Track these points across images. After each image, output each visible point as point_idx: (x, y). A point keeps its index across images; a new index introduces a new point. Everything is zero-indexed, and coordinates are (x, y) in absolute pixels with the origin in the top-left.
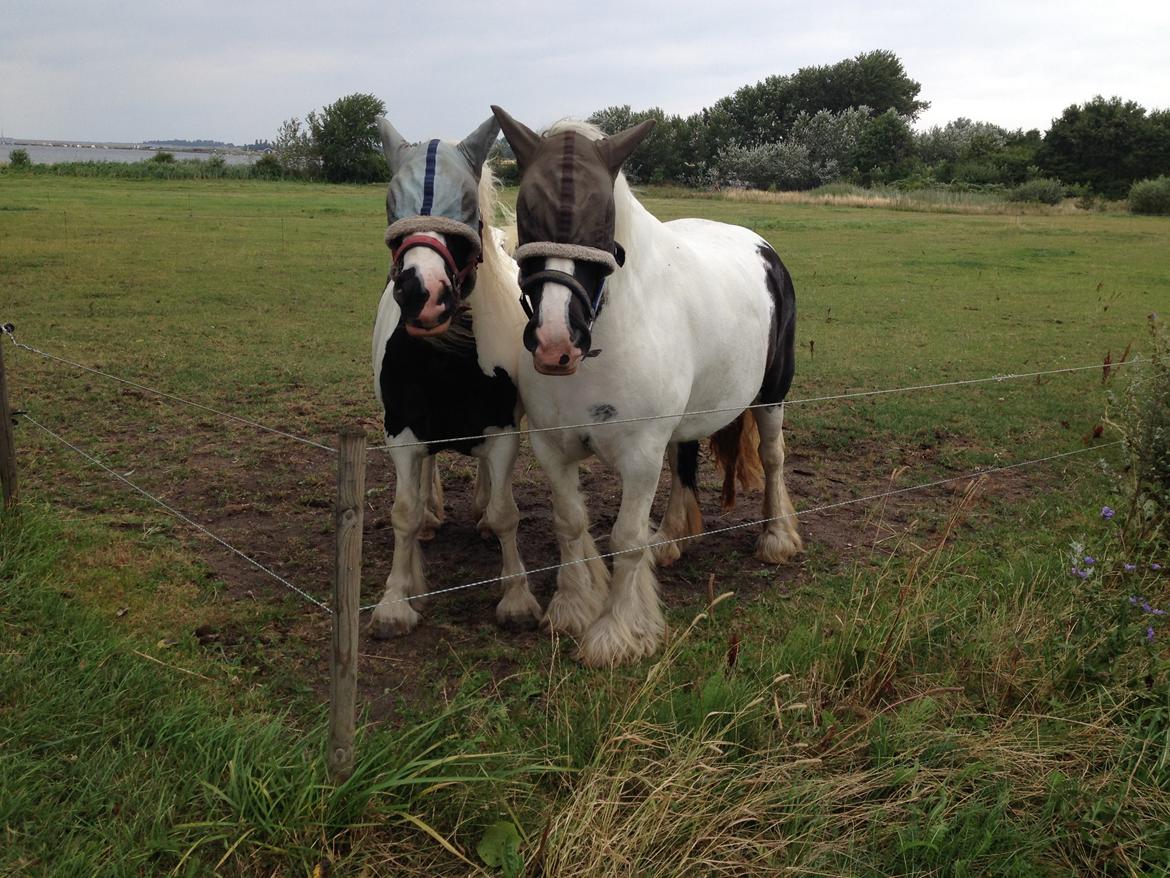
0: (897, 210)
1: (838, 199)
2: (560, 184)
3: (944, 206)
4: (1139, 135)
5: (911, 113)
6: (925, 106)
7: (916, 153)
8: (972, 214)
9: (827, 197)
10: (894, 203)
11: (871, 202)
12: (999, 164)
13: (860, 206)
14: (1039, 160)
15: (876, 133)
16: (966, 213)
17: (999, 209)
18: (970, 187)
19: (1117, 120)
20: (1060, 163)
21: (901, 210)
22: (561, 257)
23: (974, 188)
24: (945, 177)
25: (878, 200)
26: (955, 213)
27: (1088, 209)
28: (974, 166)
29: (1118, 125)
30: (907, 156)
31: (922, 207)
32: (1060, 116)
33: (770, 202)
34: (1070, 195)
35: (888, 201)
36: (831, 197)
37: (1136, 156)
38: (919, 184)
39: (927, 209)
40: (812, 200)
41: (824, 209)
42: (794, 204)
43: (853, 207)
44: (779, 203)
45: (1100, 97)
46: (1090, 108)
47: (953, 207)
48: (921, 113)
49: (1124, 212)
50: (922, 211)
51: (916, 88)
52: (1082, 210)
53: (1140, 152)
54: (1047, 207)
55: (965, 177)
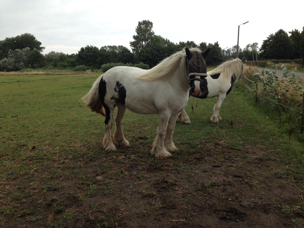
0: (47, 75)
1: (29, 73)
2: (197, 62)
3: (59, 73)
4: (99, 54)
5: (40, 50)
6: (44, 48)
7: (45, 60)
8: (67, 75)
9: (25, 72)
10: (46, 73)
11: (39, 73)
12: (68, 62)
13: (36, 74)
14: (77, 61)
15: (33, 55)
16: (66, 74)
17: (73, 73)
18: (62, 68)
19: (93, 51)
20: (82, 61)
21: (48, 75)
22: (198, 76)
23: (63, 68)
24: (55, 66)
25: (41, 72)
26: (63, 75)
27: (93, 72)
28: (61, 63)
29: (93, 52)
30: (43, 61)
31: (54, 74)
32: (80, 50)
33: (8, 75)
34: (88, 69)
35: (44, 72)
36: (27, 73)
37: (99, 59)
38: (49, 68)
39: (55, 74)
40: (21, 73)
41: (26, 75)
42: (16, 75)
43: (34, 75)
44: (11, 75)
45: (88, 46)
46: (86, 48)
47: (62, 73)
48: (43, 50)
49: (101, 72)
50: (54, 75)
51: (40, 44)
52: (92, 72)
53: (99, 58)
54: (84, 72)
55: (61, 66)
